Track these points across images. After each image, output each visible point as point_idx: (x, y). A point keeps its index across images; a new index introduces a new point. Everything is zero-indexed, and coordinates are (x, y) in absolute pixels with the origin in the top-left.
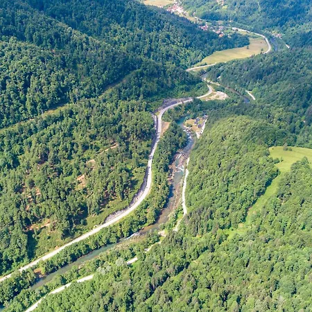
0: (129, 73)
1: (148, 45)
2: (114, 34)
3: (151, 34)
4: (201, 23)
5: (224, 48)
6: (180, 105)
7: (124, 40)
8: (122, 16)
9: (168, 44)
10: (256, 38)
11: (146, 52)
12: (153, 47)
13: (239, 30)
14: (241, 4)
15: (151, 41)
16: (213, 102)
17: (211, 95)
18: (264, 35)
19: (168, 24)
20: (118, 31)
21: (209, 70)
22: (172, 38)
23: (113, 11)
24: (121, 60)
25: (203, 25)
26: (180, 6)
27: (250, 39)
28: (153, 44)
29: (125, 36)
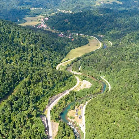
0: (18, 84)
1: (30, 54)
2: (5, 50)
3: (31, 45)
4: (58, 32)
5: (76, 47)
6: (61, 99)
7: (13, 53)
8: (10, 36)
9: (44, 51)
10: (91, 38)
11: (29, 59)
12: (34, 54)
13: (80, 35)
14: (77, 21)
15: (32, 50)
16: (83, 91)
17: (80, 85)
18: (94, 36)
19: (41, 37)
20: (8, 47)
21: (72, 63)
22: (45, 46)
23: (3, 33)
24: (10, 75)
25: (60, 33)
26: (45, 24)
27: (88, 39)
28: (34, 52)
29: (13, 50)
